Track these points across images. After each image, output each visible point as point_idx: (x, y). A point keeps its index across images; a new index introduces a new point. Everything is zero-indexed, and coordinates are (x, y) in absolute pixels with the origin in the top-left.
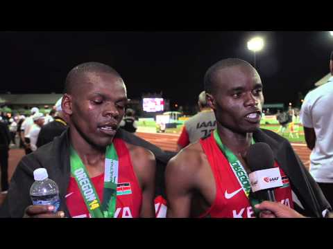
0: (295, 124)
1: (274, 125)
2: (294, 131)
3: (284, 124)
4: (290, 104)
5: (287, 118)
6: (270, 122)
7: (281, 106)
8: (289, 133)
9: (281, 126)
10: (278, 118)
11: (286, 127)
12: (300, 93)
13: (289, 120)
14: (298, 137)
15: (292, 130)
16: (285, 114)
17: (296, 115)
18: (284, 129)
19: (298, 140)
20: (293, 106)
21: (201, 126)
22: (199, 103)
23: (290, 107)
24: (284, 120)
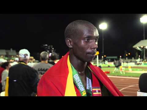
0: (123, 67)
1: (112, 67)
2: (123, 71)
3: (117, 67)
4: (121, 57)
5: (119, 64)
6: (110, 66)
7: (116, 57)
8: (120, 72)
9: (116, 68)
10: (114, 64)
11: (118, 68)
12: (125, 51)
13: (120, 65)
14: (124, 73)
15: (121, 70)
16: (118, 61)
17: (123, 62)
18: (117, 69)
19: (125, 75)
20: (122, 58)
21: (40, 70)
22: (41, 58)
23: (120, 58)
24: (117, 65)
